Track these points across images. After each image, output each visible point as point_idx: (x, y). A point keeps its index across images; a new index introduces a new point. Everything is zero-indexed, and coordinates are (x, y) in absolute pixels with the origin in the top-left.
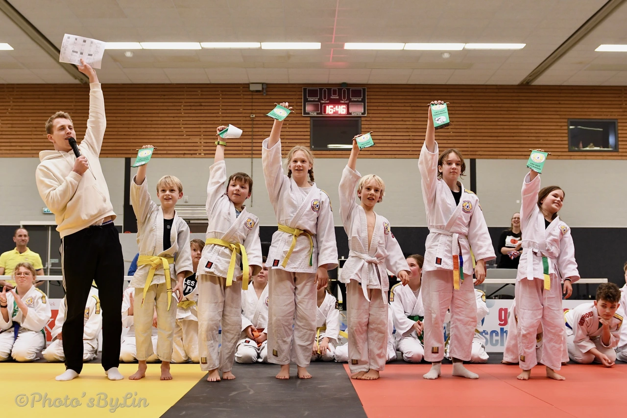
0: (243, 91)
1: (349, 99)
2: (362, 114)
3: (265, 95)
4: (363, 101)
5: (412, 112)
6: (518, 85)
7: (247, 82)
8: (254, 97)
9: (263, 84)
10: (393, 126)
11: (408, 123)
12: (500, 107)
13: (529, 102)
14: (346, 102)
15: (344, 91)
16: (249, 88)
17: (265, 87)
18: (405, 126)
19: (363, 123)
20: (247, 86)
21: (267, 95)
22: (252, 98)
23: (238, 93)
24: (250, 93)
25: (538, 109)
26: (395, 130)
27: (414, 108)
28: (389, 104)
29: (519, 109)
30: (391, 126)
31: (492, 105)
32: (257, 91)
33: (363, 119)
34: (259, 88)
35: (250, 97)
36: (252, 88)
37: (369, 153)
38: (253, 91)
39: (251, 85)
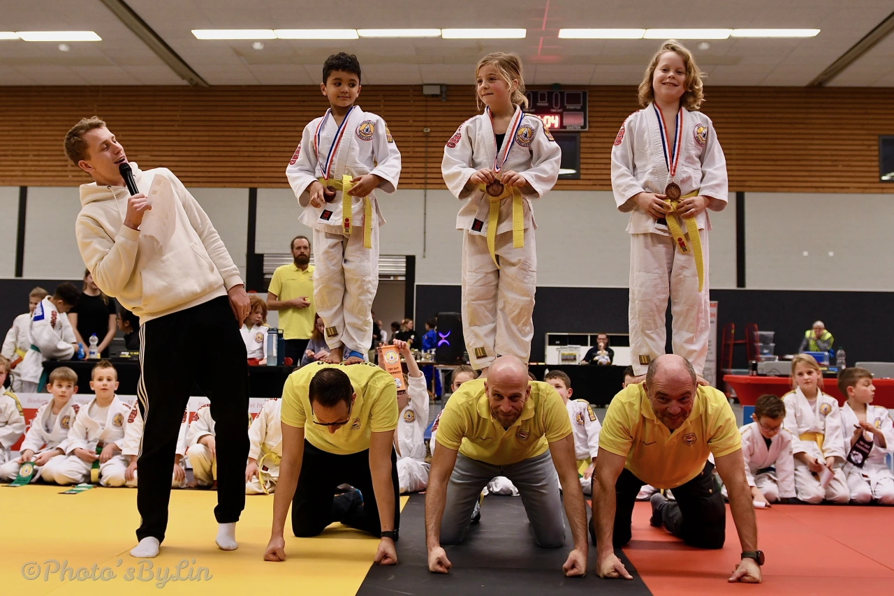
0: (414, 96)
1: (563, 107)
2: (582, 127)
3: (444, 100)
4: (583, 109)
6: (807, 87)
7: (420, 83)
8: (429, 104)
9: (441, 85)
12: (780, 118)
13: (822, 111)
14: (559, 111)
15: (556, 95)
16: (422, 90)
17: (444, 89)
19: (582, 140)
20: (418, 88)
21: (447, 101)
22: (427, 106)
23: (408, 98)
24: (424, 98)
25: (835, 121)
29: (808, 121)
31: (768, 116)
32: (433, 96)
33: (582, 135)
34: (437, 91)
35: (424, 103)
36: (427, 91)
37: (591, 182)
38: (426, 96)
39: (425, 88)
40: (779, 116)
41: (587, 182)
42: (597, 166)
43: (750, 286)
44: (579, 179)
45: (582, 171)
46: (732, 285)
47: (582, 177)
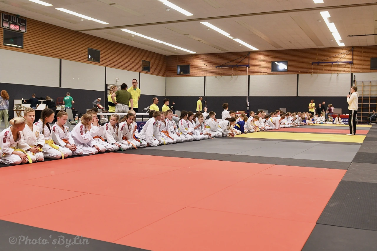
2: (25, 31)
5: (42, 34)
6: (75, 31)
10: (35, 40)
11: (40, 39)
14: (19, 24)
15: (18, 19)
18: (39, 41)
19: (24, 36)
26: (35, 41)
27: (42, 33)
28: (34, 29)
30: (34, 39)
33: (24, 34)
37: (26, 50)
40: (69, 38)
41: (25, 50)
42: (28, 45)
43: (62, 87)
44: (23, 49)
45: (24, 46)
46: (59, 87)
47: (24, 48)
